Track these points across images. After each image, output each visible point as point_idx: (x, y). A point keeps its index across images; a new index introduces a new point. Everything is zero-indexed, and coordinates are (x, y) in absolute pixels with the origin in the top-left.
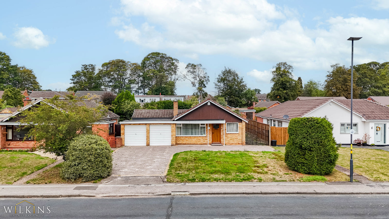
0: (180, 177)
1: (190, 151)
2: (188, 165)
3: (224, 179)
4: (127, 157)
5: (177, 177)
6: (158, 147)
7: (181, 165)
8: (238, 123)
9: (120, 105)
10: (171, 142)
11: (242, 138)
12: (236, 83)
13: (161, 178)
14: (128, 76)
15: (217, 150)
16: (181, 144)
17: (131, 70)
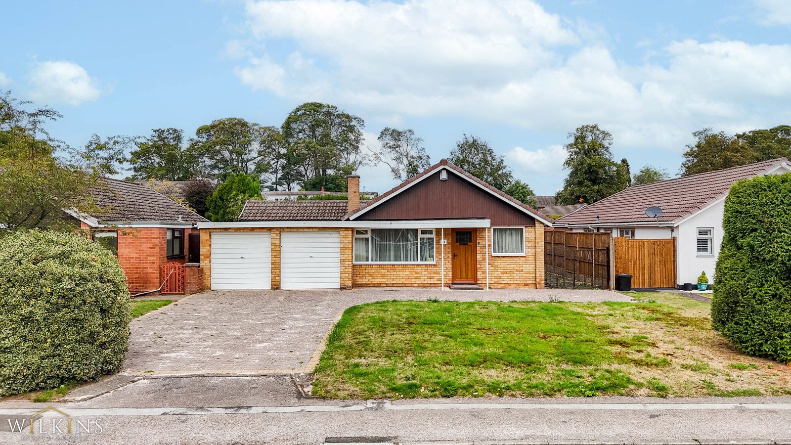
0: (361, 380)
1: (394, 301)
2: (388, 337)
3: (524, 386)
4: (205, 318)
5: (350, 379)
6: (303, 292)
7: (365, 339)
8: (524, 228)
9: (226, 206)
10: (339, 280)
11: (536, 270)
12: (489, 168)
13: (293, 381)
14: (254, 154)
15: (472, 300)
16: (366, 285)
17: (262, 142)
